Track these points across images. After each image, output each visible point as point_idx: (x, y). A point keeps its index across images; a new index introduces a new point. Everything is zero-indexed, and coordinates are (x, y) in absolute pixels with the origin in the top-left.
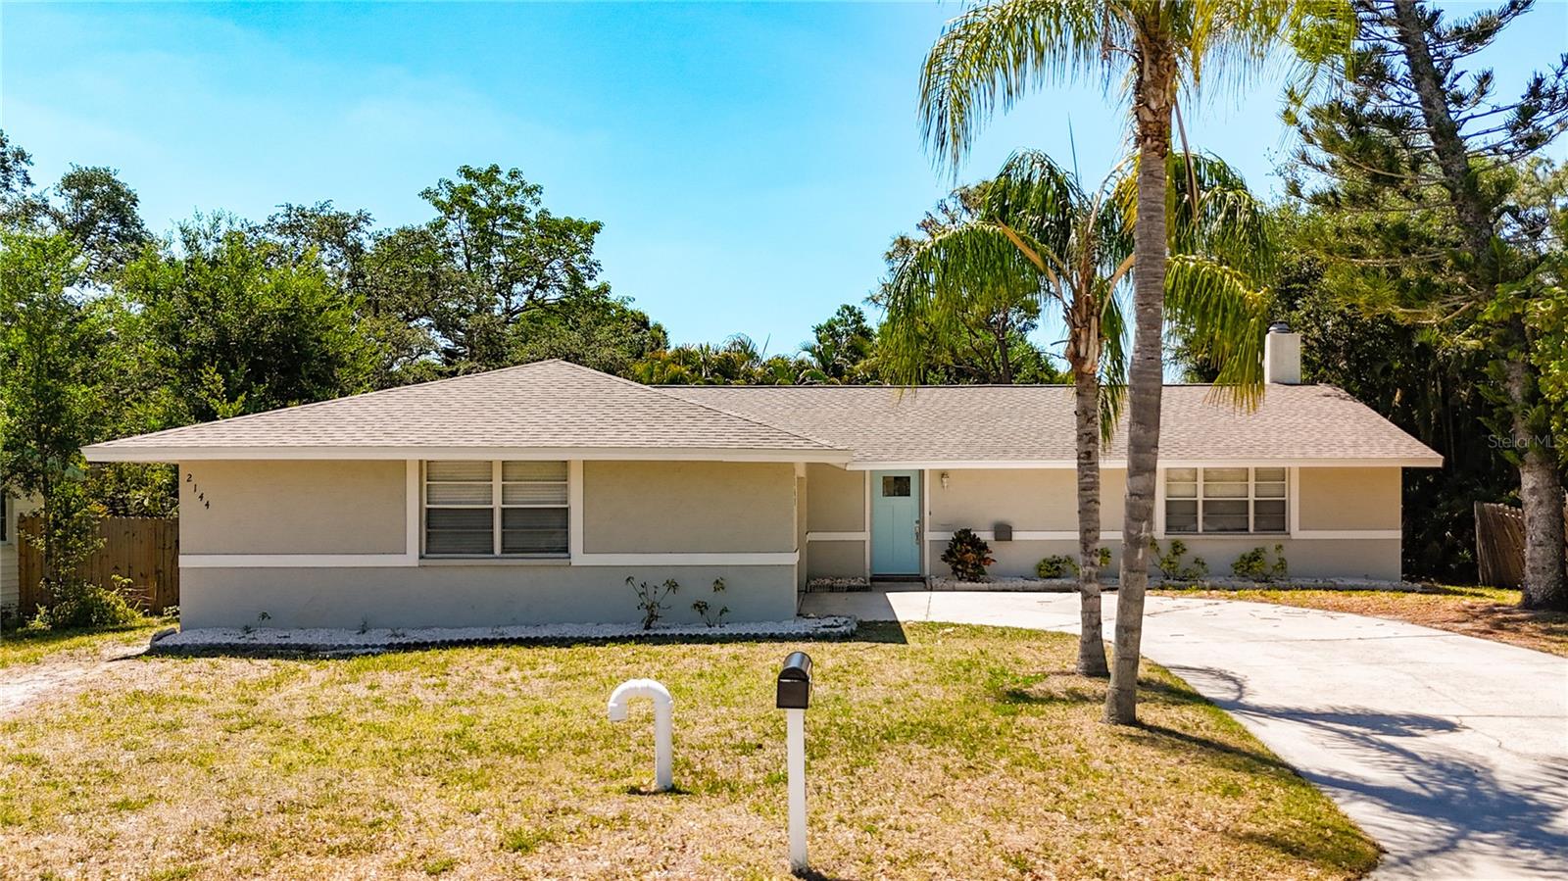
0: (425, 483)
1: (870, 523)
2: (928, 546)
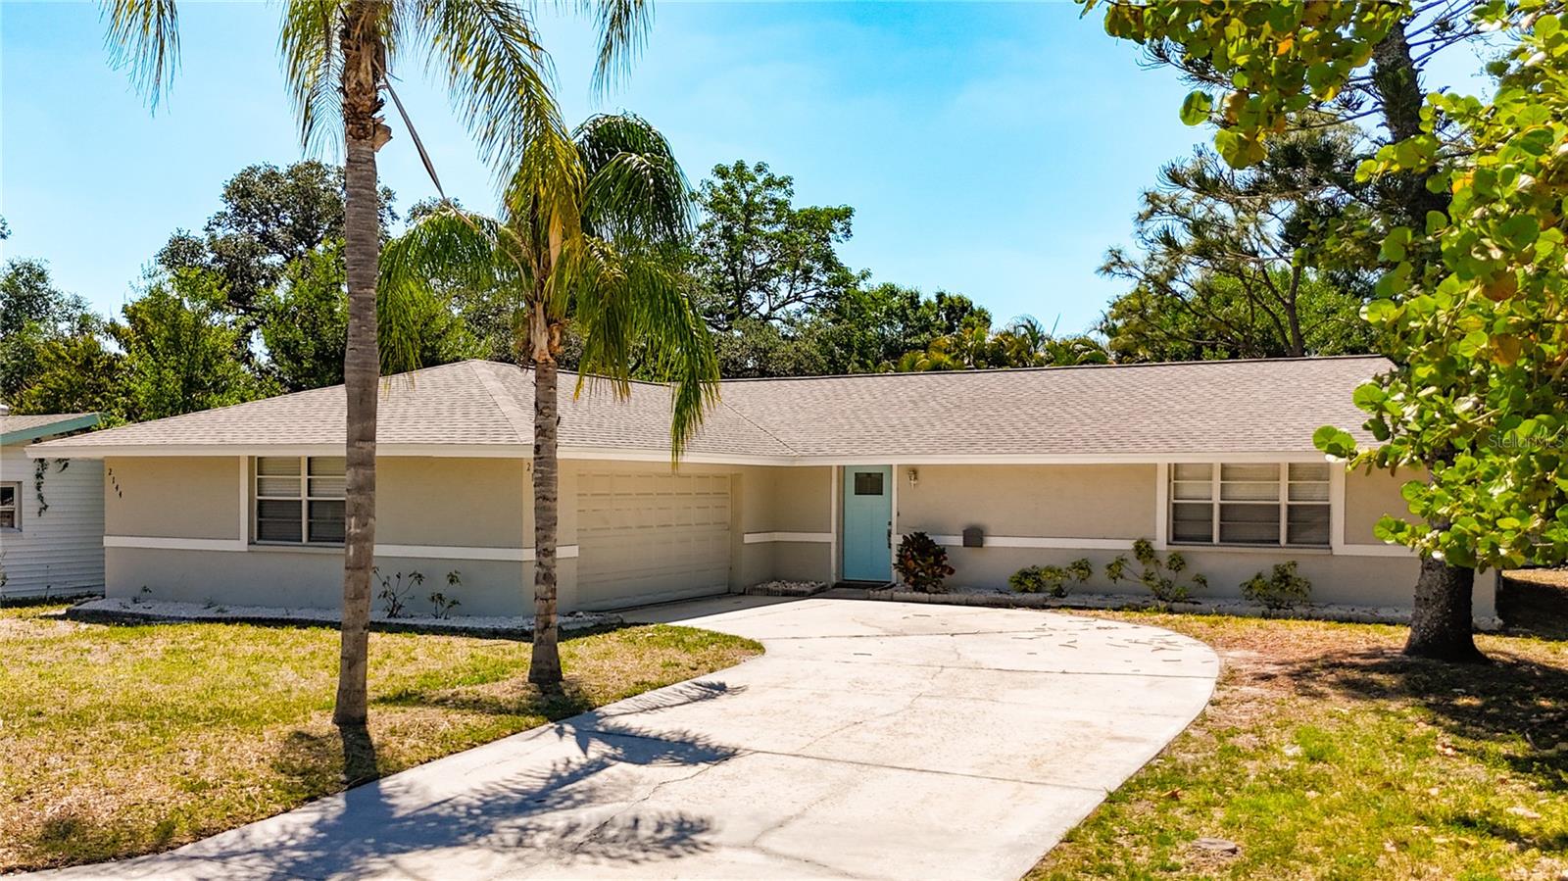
0: (257, 477)
1: (838, 525)
2: (895, 551)
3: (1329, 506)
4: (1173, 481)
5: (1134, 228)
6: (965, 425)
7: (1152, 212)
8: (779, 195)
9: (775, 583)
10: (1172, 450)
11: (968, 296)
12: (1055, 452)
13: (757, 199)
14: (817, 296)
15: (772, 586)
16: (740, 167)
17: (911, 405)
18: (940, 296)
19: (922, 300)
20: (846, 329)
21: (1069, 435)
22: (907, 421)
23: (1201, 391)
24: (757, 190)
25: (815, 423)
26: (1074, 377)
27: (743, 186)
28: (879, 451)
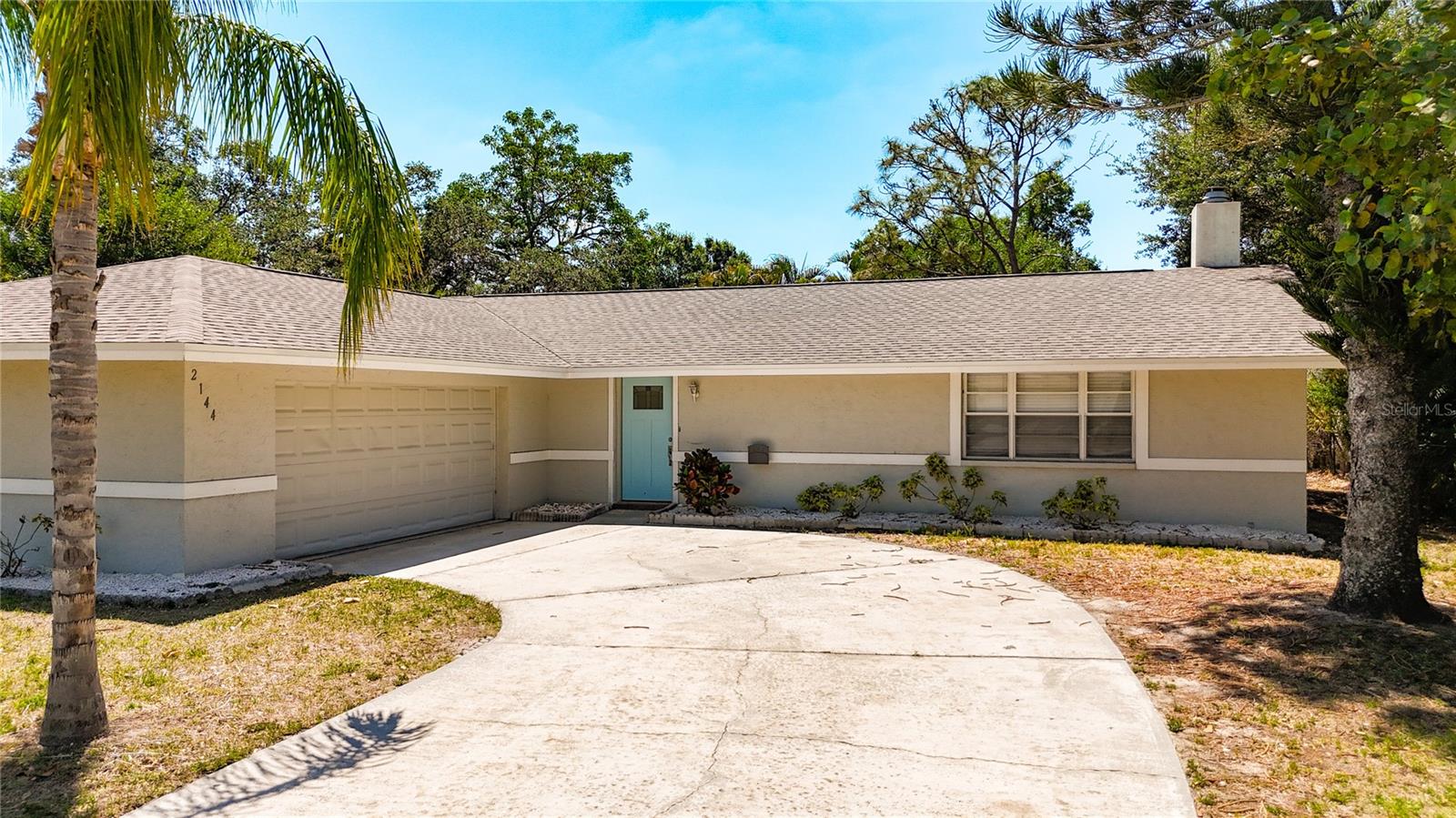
1: (615, 441)
2: (676, 470)
3: (1130, 417)
4: (966, 393)
5: (878, 173)
6: (746, 336)
7: (895, 158)
8: (566, 141)
9: (546, 507)
10: (969, 359)
11: (733, 242)
12: (847, 362)
13: (546, 144)
14: (601, 233)
15: (542, 510)
16: (529, 113)
17: (689, 317)
18: (709, 242)
19: (694, 244)
20: (626, 258)
21: (856, 345)
22: (687, 332)
23: (979, 302)
24: (545, 136)
25: (591, 335)
26: (849, 291)
27: (532, 132)
28: (658, 361)
